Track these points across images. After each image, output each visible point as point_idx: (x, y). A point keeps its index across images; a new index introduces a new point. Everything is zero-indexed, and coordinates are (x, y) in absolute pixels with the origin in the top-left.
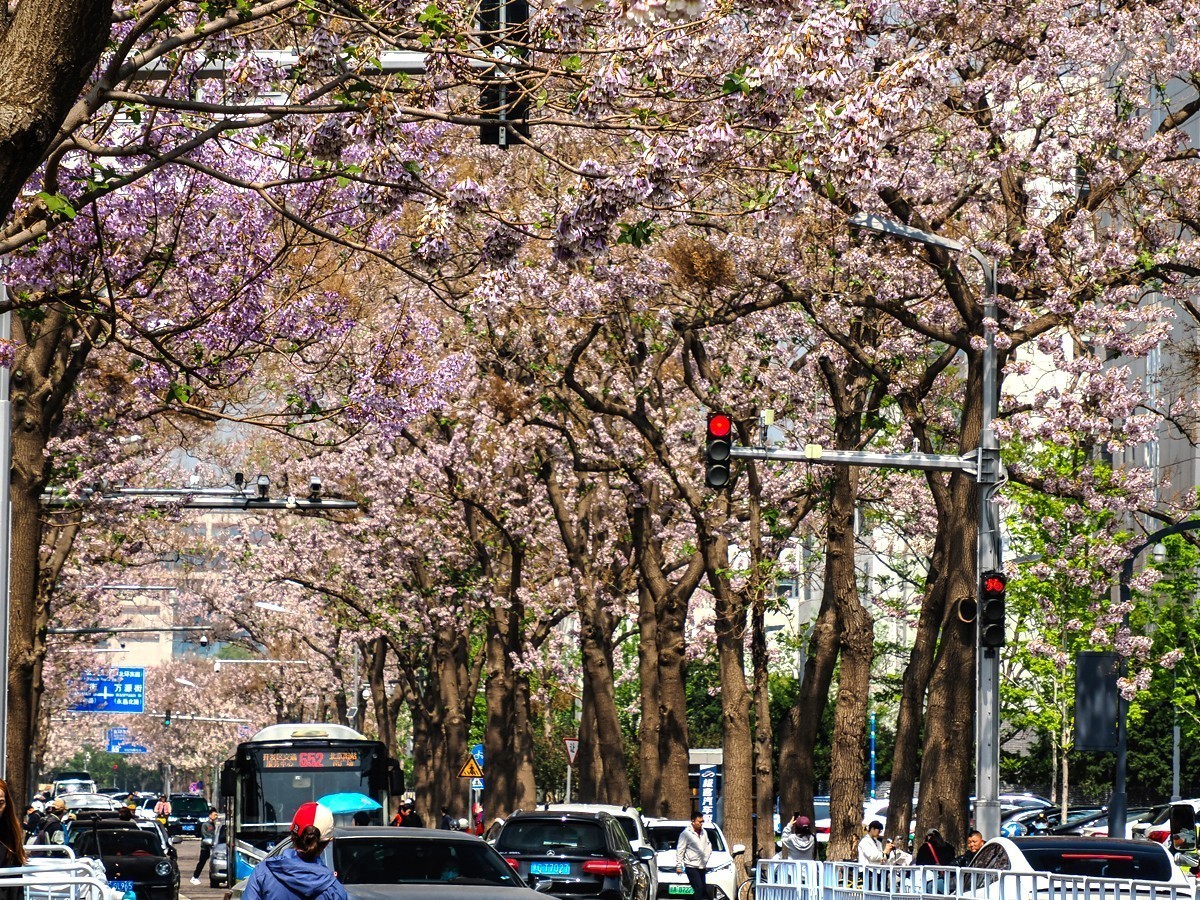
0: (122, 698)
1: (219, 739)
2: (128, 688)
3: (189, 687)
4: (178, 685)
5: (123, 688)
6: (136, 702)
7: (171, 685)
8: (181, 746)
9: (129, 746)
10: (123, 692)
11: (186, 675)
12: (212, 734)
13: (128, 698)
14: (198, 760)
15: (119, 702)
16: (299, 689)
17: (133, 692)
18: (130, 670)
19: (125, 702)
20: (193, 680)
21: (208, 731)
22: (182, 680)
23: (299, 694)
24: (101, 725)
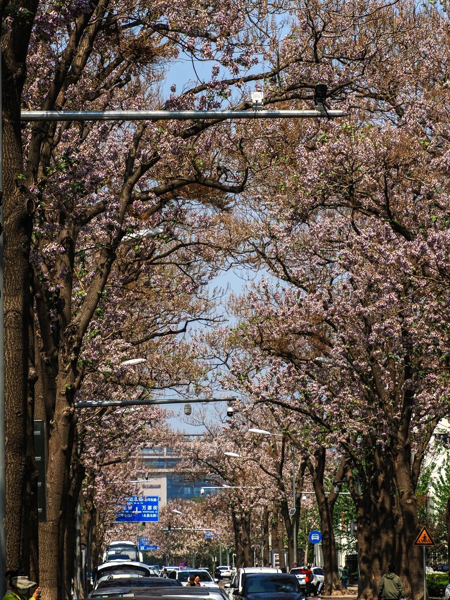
0: (146, 514)
1: (195, 540)
2: (150, 507)
3: (179, 514)
4: (173, 513)
5: (147, 507)
6: (155, 516)
7: (170, 514)
8: (176, 544)
9: (149, 546)
10: (147, 510)
11: (177, 509)
12: (191, 537)
13: (150, 514)
14: (185, 551)
15: (145, 516)
16: (252, 503)
17: (152, 510)
18: (151, 497)
19: (148, 516)
20: (181, 510)
21: (190, 536)
22: (175, 511)
23: (251, 506)
24: (135, 535)
